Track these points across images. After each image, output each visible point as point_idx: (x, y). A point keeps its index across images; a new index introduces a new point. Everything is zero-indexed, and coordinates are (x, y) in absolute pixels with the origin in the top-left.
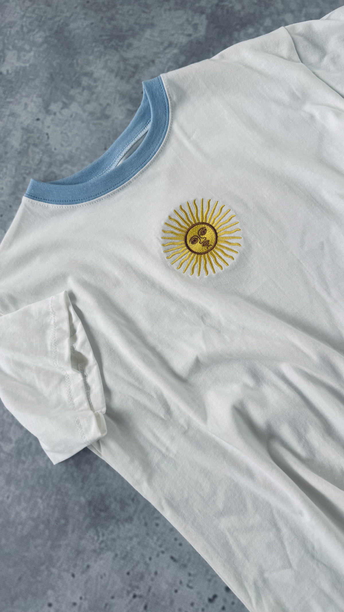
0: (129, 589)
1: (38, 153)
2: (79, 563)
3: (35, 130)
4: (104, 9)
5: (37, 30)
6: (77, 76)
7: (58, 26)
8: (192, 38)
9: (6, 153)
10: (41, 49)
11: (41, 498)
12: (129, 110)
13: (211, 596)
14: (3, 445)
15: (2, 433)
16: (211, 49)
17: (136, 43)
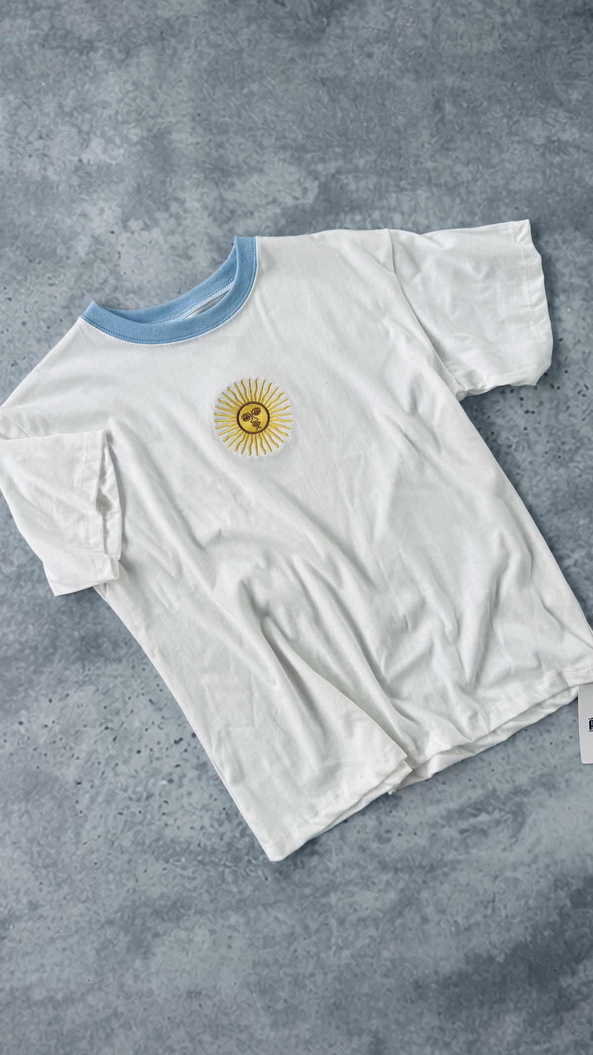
0: (103, 721)
1: (105, 271)
2: (59, 690)
3: (107, 244)
4: (215, 131)
5: (133, 124)
6: (167, 197)
7: (159, 129)
8: (299, 202)
9: (68, 258)
10: (134, 150)
11: (33, 625)
12: (214, 259)
13: (177, 739)
14: (2, 566)
15: (4, 554)
16: (314, 222)
17: (239, 185)
